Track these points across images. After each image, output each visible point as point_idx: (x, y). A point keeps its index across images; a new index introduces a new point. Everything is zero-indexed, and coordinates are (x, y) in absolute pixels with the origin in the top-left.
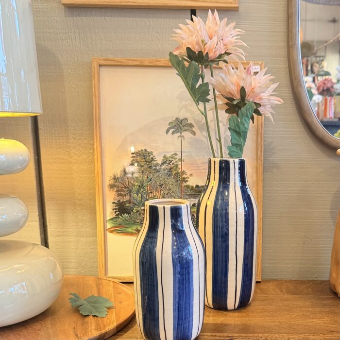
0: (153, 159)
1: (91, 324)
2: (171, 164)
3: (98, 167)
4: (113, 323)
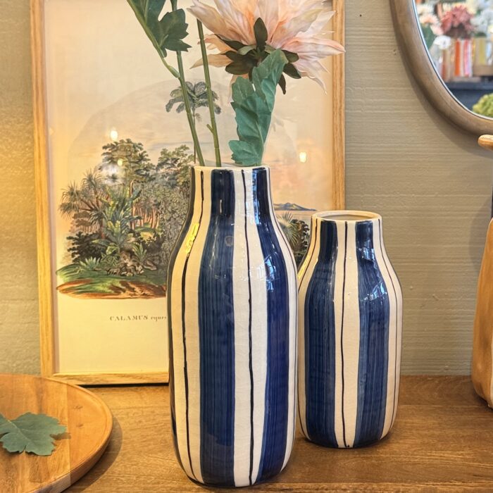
0: (142, 158)
1: (23, 468)
2: (176, 165)
4: (64, 466)
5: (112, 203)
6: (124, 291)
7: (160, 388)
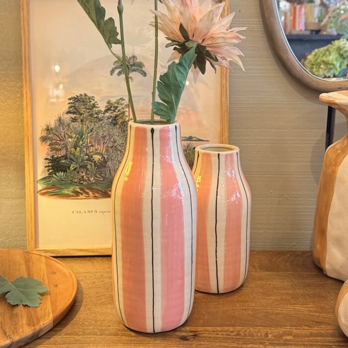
0: (94, 106)
3: (27, 116)
4: (49, 315)
5: (74, 136)
6: (82, 194)
7: (106, 258)
